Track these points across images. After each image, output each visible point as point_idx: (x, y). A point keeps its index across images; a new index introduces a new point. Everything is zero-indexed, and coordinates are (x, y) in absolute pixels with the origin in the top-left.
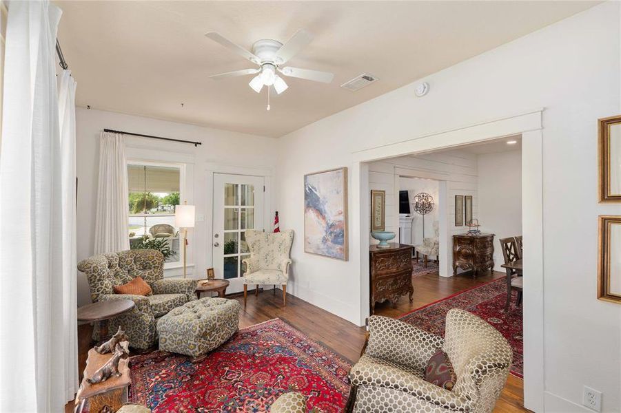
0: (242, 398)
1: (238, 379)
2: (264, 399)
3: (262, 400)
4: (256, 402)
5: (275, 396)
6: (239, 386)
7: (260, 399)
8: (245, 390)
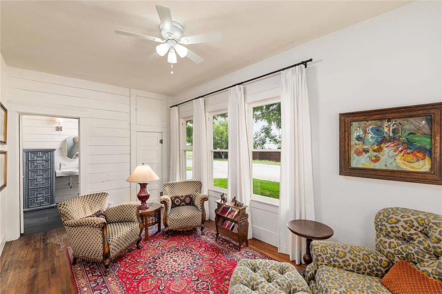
0: (189, 270)
1: (197, 282)
2: (174, 271)
3: (176, 270)
4: (179, 269)
5: (167, 274)
6: (194, 277)
7: (177, 270)
8: (189, 275)
